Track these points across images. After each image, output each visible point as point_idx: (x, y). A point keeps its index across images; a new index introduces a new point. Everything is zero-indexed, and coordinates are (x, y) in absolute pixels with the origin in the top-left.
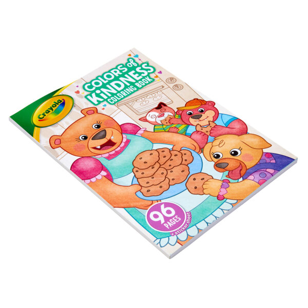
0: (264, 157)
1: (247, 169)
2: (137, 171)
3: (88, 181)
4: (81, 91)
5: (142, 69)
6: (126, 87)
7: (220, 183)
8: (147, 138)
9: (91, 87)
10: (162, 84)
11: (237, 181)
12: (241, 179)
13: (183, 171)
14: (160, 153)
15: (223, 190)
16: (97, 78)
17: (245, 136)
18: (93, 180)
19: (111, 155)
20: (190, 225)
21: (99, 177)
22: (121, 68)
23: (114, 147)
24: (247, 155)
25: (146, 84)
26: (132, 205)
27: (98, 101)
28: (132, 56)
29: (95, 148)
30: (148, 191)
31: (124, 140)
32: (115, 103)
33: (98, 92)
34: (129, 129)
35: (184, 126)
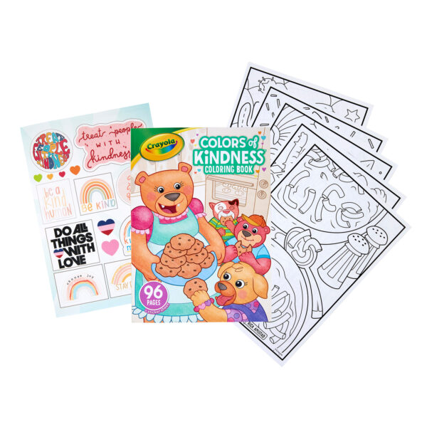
0: (252, 303)
1: (233, 303)
2: (168, 247)
3: (134, 229)
4: (197, 142)
5: (255, 155)
6: (229, 164)
7: (207, 299)
8: (199, 224)
9: (206, 143)
10: (255, 182)
11: (217, 306)
12: (221, 307)
13: (195, 271)
14: (196, 244)
15: (204, 305)
16: (216, 138)
17: (259, 276)
18: (138, 231)
19: (164, 220)
20: (161, 313)
21: (143, 232)
22: (242, 141)
23: (173, 215)
24: (244, 293)
25: (244, 173)
26: (143, 270)
27: (199, 162)
28: (260, 136)
29: (160, 205)
30: (161, 268)
31: (184, 214)
32: (209, 173)
33: (206, 152)
34: (195, 207)
35: (231, 234)
